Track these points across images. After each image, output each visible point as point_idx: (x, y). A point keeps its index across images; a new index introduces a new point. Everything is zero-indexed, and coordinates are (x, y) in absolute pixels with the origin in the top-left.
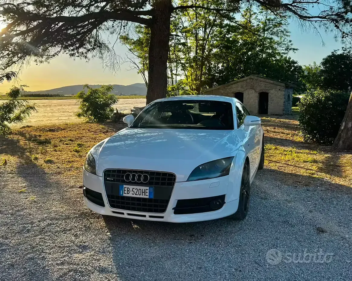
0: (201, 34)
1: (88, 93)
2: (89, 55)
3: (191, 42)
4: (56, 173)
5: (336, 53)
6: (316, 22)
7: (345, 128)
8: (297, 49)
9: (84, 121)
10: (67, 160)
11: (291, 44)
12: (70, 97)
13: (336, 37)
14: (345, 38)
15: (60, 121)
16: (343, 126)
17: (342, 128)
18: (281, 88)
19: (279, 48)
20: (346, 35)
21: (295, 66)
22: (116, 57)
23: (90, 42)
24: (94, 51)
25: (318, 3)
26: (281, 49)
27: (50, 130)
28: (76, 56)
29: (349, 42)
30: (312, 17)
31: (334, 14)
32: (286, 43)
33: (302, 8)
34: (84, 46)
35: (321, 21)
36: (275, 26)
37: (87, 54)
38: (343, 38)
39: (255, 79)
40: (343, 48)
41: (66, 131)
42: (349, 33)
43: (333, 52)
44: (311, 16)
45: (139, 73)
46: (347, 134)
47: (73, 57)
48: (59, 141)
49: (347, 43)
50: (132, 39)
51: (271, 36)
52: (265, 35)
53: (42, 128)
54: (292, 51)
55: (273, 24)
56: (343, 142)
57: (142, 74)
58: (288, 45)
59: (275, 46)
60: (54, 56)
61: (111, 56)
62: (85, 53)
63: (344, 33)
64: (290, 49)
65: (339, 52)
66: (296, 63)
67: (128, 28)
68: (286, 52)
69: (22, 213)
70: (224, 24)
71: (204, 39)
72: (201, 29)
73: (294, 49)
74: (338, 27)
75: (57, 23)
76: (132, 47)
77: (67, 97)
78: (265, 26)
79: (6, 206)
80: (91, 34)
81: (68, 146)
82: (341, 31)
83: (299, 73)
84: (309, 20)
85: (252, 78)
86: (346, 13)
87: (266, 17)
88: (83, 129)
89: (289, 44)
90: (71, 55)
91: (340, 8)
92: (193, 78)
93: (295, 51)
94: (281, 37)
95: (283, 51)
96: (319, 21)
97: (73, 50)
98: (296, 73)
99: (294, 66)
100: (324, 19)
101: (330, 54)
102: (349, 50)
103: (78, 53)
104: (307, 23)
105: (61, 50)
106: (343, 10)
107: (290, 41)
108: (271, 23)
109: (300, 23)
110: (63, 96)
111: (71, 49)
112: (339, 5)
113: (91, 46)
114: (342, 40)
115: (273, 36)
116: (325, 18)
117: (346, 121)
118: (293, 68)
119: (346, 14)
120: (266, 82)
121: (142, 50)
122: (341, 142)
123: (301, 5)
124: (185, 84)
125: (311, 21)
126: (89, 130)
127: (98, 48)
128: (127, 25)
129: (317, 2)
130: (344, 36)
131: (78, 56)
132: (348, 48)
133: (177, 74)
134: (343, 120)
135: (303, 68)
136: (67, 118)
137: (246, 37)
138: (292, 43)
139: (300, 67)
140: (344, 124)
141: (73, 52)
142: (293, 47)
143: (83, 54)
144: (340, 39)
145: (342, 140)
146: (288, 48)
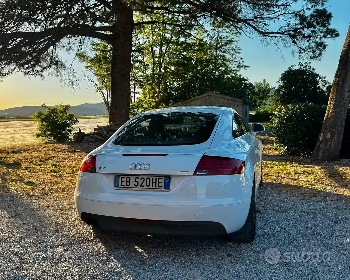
0: (157, 52)
1: (46, 112)
2: (45, 73)
3: (147, 59)
4: (43, 195)
5: (293, 68)
6: (275, 38)
7: (323, 139)
8: (248, 67)
9: (43, 142)
10: (49, 181)
11: (242, 62)
12: (16, 119)
13: (293, 53)
14: (302, 53)
15: (17, 143)
16: (321, 137)
17: (321, 139)
18: (238, 104)
19: (231, 66)
20: (303, 51)
21: (246, 83)
22: (74, 75)
23: (45, 60)
24: (49, 69)
25: (279, 19)
26: (233, 66)
27: (13, 152)
28: (31, 74)
29: (306, 58)
30: (272, 33)
31: (291, 29)
32: (237, 60)
33: (263, 23)
34: (39, 64)
35: (281, 36)
36: (227, 44)
37: (42, 72)
38: (300, 53)
39: (214, 96)
40: (300, 63)
41: (31, 152)
42: (306, 48)
43: (290, 68)
44: (270, 32)
45: (97, 91)
46: (326, 145)
47: (28, 75)
48: (30, 163)
49: (304, 58)
50: (89, 56)
51: (223, 54)
52: (218, 53)
53: (2, 150)
54: (243, 68)
55: (224, 42)
56: (323, 153)
57: (101, 92)
58: (239, 62)
59: (228, 63)
60: (8, 74)
61: (69, 73)
62: (41, 71)
63: (301, 48)
64: (242, 66)
65: (297, 67)
66: (246, 80)
67: (85, 45)
68: (238, 69)
69: (28, 240)
70: (180, 41)
71: (160, 57)
72: (158, 46)
73: (245, 67)
74: (295, 43)
75: (15, 39)
76: (89, 64)
77: (13, 119)
78: (217, 44)
79: (5, 233)
80: (48, 51)
81: (41, 167)
82: (298, 47)
83: (250, 90)
84: (269, 36)
85: (210, 95)
86: (303, 28)
87: (218, 35)
88: (48, 150)
89: (241, 61)
90: (26, 73)
91: (297, 24)
92: (150, 96)
93: (246, 68)
94: (232, 55)
95: (235, 69)
96: (279, 36)
97: (27, 68)
98: (247, 90)
99: (244, 83)
100: (283, 35)
101: (288, 69)
102: (305, 65)
103: (33, 71)
104: (268, 39)
105: (15, 68)
106: (300, 26)
107: (242, 58)
108: (223, 41)
109: (262, 39)
110: (8, 118)
111: (26, 67)
112: (296, 21)
113: (47, 64)
114: (300, 56)
115: (225, 54)
116: (283, 33)
117: (324, 132)
118: (244, 85)
119: (303, 30)
120: (225, 99)
121: (101, 68)
122: (320, 153)
123: (263, 20)
124: (144, 102)
125: (271, 36)
126: (55, 151)
127: (54, 66)
128: (84, 41)
129: (278, 17)
130: (301, 51)
131: (33, 75)
132: (305, 64)
133: (136, 91)
134: (321, 131)
135: (254, 84)
136: (22, 139)
137: (202, 54)
138: (243, 60)
139: (251, 84)
140: (322, 135)
141: (27, 71)
142: (244, 64)
143: (38, 72)
144: (297, 54)
145: (322, 150)
146: (240, 65)
